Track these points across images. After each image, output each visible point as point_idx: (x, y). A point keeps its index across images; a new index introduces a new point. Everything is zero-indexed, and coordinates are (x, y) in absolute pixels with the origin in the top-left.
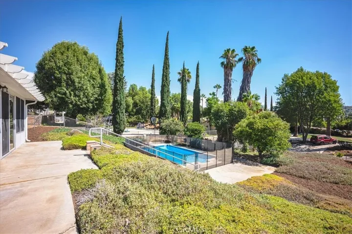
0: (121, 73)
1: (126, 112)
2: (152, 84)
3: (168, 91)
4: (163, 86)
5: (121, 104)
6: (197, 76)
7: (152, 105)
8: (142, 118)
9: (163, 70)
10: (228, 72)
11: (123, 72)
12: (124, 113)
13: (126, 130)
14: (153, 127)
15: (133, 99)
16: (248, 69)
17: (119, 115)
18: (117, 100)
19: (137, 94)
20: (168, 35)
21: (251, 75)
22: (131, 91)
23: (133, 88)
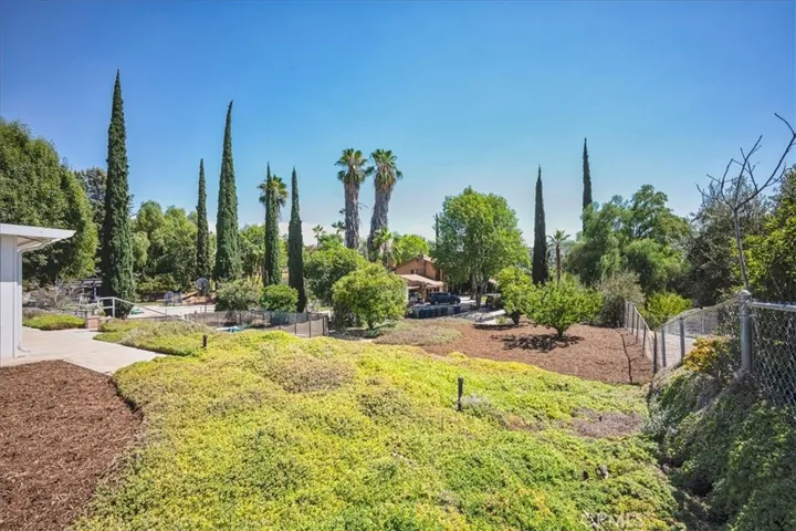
0: (121, 190)
1: (134, 271)
2: (200, 203)
3: (232, 225)
4: (221, 216)
5: (123, 254)
6: (295, 196)
7: (200, 250)
8: (176, 279)
9: (221, 183)
10: (351, 191)
11: (126, 188)
12: (131, 272)
13: (134, 309)
14: (203, 299)
15: (149, 238)
16: (383, 189)
17: (118, 277)
18: (113, 247)
19: (158, 225)
20: (229, 112)
21: (387, 198)
22: (144, 218)
23: (148, 210)
